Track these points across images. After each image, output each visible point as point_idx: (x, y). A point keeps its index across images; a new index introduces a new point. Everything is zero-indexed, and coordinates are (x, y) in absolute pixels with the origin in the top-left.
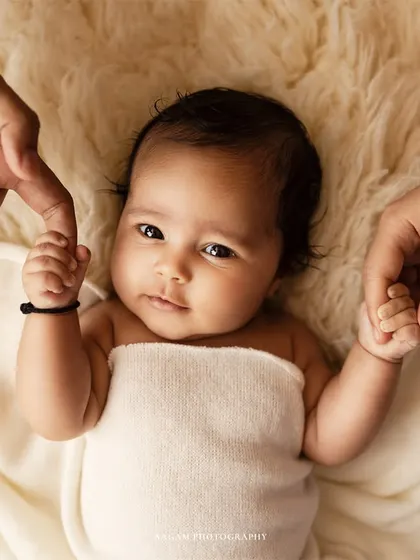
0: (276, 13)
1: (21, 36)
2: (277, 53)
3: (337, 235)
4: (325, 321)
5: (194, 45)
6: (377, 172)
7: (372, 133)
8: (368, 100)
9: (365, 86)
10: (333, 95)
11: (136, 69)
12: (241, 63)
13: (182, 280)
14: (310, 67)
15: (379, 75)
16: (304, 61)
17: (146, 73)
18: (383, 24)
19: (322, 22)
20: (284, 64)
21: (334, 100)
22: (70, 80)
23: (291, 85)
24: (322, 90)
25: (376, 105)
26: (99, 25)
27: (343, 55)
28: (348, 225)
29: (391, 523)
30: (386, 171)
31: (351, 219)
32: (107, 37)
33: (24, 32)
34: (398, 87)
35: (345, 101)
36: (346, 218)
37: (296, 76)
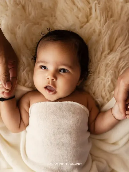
0: (77, 7)
1: (5, 16)
2: (78, 18)
3: (96, 69)
4: (94, 94)
5: (55, 16)
6: (107, 51)
7: (105, 40)
8: (104, 30)
9: (103, 27)
10: (94, 29)
11: (38, 23)
12: (68, 22)
13: (54, 80)
14: (88, 21)
15: (107, 23)
16: (86, 20)
17: (41, 25)
18: (108, 9)
19: (91, 9)
20: (80, 21)
21: (94, 31)
22: (19, 28)
23: (81, 27)
24: (91, 28)
25: (106, 32)
26: (27, 11)
27: (97, 18)
28: (99, 66)
29: (113, 151)
30: (109, 51)
31: (100, 65)
32: (30, 15)
33: (6, 15)
34: (112, 27)
35: (97, 31)
36: (98, 64)
37: (83, 25)
